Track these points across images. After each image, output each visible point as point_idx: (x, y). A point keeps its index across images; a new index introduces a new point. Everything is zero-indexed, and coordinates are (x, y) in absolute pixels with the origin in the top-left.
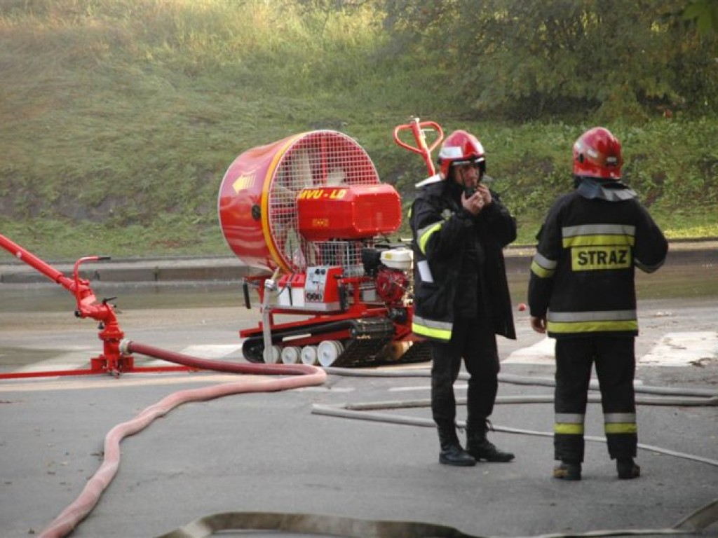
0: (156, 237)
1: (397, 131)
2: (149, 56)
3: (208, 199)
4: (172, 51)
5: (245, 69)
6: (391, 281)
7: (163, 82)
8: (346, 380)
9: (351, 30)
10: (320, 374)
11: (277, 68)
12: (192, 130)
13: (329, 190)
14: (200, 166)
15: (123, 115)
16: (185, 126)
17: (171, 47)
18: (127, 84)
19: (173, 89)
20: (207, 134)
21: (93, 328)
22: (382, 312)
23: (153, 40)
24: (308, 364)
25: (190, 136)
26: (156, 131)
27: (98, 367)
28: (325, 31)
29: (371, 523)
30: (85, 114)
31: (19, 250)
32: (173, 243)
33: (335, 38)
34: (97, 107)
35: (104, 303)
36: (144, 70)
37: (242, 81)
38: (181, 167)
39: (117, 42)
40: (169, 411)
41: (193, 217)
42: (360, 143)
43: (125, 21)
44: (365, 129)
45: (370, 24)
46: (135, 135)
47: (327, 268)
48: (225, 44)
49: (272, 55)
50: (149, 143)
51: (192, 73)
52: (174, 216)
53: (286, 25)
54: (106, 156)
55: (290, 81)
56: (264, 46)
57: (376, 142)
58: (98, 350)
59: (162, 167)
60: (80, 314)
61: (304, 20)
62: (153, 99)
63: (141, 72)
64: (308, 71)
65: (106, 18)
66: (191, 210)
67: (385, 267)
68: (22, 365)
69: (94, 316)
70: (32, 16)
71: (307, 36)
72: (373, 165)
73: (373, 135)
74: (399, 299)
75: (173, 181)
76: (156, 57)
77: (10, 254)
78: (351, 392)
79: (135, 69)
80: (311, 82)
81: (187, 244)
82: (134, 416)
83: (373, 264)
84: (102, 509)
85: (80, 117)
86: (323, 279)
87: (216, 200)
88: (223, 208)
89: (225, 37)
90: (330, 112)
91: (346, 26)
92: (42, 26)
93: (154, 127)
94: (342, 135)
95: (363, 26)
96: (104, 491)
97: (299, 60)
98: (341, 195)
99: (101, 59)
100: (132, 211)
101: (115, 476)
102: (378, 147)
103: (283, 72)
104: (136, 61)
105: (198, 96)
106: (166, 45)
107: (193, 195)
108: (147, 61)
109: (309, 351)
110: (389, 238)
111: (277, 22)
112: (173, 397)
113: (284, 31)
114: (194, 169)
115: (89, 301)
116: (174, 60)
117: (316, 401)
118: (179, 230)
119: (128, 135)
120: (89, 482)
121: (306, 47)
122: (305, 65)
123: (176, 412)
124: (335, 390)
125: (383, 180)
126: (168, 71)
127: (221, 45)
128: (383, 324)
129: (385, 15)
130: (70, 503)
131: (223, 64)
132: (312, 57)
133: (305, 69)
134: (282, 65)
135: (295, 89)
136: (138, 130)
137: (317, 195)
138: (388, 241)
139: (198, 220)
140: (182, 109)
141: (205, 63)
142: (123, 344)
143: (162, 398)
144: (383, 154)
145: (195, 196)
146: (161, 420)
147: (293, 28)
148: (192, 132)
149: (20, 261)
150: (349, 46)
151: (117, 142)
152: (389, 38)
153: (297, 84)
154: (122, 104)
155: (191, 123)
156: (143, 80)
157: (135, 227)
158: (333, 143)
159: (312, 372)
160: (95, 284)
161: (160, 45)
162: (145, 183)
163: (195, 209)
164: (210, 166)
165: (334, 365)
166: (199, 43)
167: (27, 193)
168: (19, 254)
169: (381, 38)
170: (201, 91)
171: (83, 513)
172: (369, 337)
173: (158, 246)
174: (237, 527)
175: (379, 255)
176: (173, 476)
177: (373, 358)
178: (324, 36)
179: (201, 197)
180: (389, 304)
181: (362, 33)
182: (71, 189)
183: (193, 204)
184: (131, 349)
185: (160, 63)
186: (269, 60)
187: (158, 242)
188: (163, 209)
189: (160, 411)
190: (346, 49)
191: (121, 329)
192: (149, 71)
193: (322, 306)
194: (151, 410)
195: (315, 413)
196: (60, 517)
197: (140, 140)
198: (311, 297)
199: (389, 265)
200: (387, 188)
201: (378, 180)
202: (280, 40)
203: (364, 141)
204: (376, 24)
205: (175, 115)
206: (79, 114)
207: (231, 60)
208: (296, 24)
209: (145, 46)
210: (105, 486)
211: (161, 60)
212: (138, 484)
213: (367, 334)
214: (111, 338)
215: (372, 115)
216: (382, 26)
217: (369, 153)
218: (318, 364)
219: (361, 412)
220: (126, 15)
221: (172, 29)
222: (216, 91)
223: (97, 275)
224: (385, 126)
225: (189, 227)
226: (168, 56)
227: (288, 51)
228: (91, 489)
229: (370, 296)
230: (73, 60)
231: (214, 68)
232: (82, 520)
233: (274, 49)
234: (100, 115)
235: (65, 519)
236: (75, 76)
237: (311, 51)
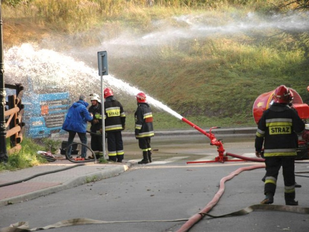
0: (234, 121)
2: (232, 67)
3: (249, 109)
4: (239, 65)
5: (261, 70)
6: (307, 133)
7: (236, 74)
9: (294, 57)
11: (270, 69)
12: (245, 88)
14: (247, 99)
15: (224, 84)
16: (243, 87)
17: (238, 63)
18: (225, 75)
19: (239, 77)
20: (249, 90)
21: (216, 148)
22: (304, 143)
23: (233, 62)
25: (244, 90)
26: (234, 89)
27: (217, 160)
28: (286, 58)
30: (213, 85)
31: (194, 125)
32: (239, 123)
33: (288, 60)
34: (217, 82)
35: (219, 141)
36: (230, 71)
37: (260, 73)
38: (241, 99)
39: (222, 63)
40: (239, 173)
41: (245, 115)
42: (297, 91)
43: (225, 57)
44: (298, 87)
45: (300, 55)
46: (228, 90)
48: (255, 63)
49: (269, 65)
50: (232, 93)
51: (244, 71)
52: (239, 114)
53: (273, 56)
54: (219, 97)
55: (275, 73)
56: (267, 63)
57: (302, 91)
58: (217, 155)
59: (235, 100)
60: (212, 144)
61: (279, 55)
62: (233, 80)
63: (229, 72)
64: (280, 70)
65: (219, 56)
66: (244, 113)
68: (195, 159)
69: (216, 145)
70: (198, 57)
71: (280, 59)
72: (301, 98)
73: (301, 88)
75: (239, 104)
76: (234, 67)
77: (191, 126)
79: (227, 71)
80: (281, 73)
81: (243, 123)
82: (228, 175)
84: (220, 203)
85: (211, 86)
87: (252, 109)
88: (255, 112)
89: (255, 60)
91: (292, 56)
92: (200, 59)
93: (233, 88)
95: (297, 56)
96: (220, 198)
97: (277, 67)
99: (218, 68)
100: (227, 113)
101: (223, 193)
102: (302, 92)
103: (272, 70)
104: (228, 69)
105: (247, 78)
106: (237, 63)
107: (244, 108)
108: (231, 68)
110: (306, 120)
111: (271, 55)
112: (240, 169)
113: (273, 58)
114: (245, 100)
115: (214, 140)
116: (239, 68)
118: (240, 119)
119: (225, 90)
120: (216, 194)
121: (280, 63)
122: (279, 68)
123: (241, 174)
125: (304, 102)
126: (237, 71)
127: (254, 63)
128: (304, 147)
129: (304, 52)
130: (211, 201)
131: (254, 68)
132: (282, 66)
133: (279, 69)
134: (272, 68)
135: (276, 75)
136: (228, 89)
138: (306, 121)
139: (247, 115)
140: (242, 82)
141: (249, 69)
142: (225, 153)
143: (237, 169)
144: (304, 94)
145: (246, 108)
146: (236, 176)
147: (275, 57)
148: (244, 89)
149: (194, 129)
150: (293, 62)
151: (222, 92)
152: (305, 59)
153: (277, 74)
154: (223, 81)
155: (244, 86)
156: (230, 74)
157: (228, 118)
160: (216, 135)
161: (235, 64)
162: (231, 105)
163: (246, 112)
164: (250, 99)
166: (247, 63)
167: (196, 108)
168: (194, 127)
169: (303, 59)
171: (214, 204)
172: (300, 151)
173: (234, 123)
174: (260, 209)
176: (240, 193)
177: (302, 157)
178: (285, 59)
179: (247, 109)
180: (306, 141)
181: (297, 57)
182: (209, 107)
183: (245, 111)
184: (227, 154)
185: (235, 69)
186: (268, 67)
187: (234, 122)
188: (236, 112)
189: (236, 173)
190: (292, 63)
191: (224, 149)
194: (233, 173)
196: (208, 205)
197: (229, 92)
199: (307, 129)
200: (306, 105)
201: (303, 103)
202: (272, 61)
203: (298, 91)
204: (302, 55)
205: (240, 84)
206: (211, 85)
207: (256, 67)
208: (276, 56)
209: (231, 64)
210: (220, 195)
211: (236, 68)
212: (230, 195)
213: (299, 150)
214: (221, 151)
215: (300, 83)
216: (303, 56)
217: (300, 94)
220: (225, 55)
221: (239, 59)
222: (252, 76)
223: (216, 132)
224: (304, 86)
225: (244, 118)
226: (238, 67)
227: (274, 64)
228: (216, 197)
229: (300, 138)
230: (209, 69)
231: (251, 70)
232: (214, 206)
233: (270, 63)
234: (217, 85)
235: (209, 205)
236: (210, 73)
237: (281, 64)
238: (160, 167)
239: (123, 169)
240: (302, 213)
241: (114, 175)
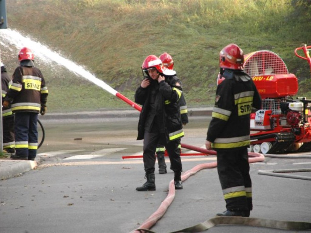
0: (191, 97)
1: (296, 50)
2: (189, 20)
3: (213, 81)
4: (198, 17)
5: (230, 24)
6: (293, 116)
7: (194, 31)
8: (273, 159)
9: (277, 6)
10: (262, 157)
11: (244, 24)
12: (207, 51)
13: (266, 77)
14: (210, 67)
15: (177, 45)
16: (204, 49)
17: (198, 15)
18: (179, 32)
19: (199, 34)
20: (213, 53)
22: (289, 130)
23: (190, 12)
24: (256, 152)
25: (206, 54)
26: (191, 52)
28: (265, 7)
29: (284, 223)
30: (162, 45)
31: (134, 104)
32: (198, 100)
33: (270, 10)
34: (166, 42)
36: (186, 26)
37: (229, 30)
38: (201, 67)
39: (175, 14)
40: (196, 173)
41: (206, 89)
42: (280, 56)
43: (179, 5)
44: (282, 49)
45: (286, 3)
46: (182, 54)
47: (265, 111)
48: (221, 14)
49: (242, 18)
50: (188, 57)
51: (206, 26)
52: (198, 89)
53: (248, 5)
55: (250, 29)
56: (238, 14)
57: (287, 55)
59: (194, 67)
61: (256, 3)
62: (190, 39)
63: (185, 27)
64: (257, 25)
65: (171, 4)
66: (206, 86)
67: (290, 110)
68: (135, 152)
70: (140, 4)
71: (257, 9)
72: (285, 65)
73: (286, 52)
74: (297, 124)
75: (198, 74)
76: (192, 20)
77: (129, 105)
78: (276, 165)
80: (259, 29)
81: (205, 100)
83: (285, 108)
84: (169, 214)
85: (159, 47)
86: (263, 116)
87: (217, 81)
89: (221, 10)
90: (267, 42)
91: (275, 5)
92: (144, 8)
93: (190, 50)
94: (271, 52)
95: (282, 4)
96: (168, 207)
97: (254, 20)
98: (271, 79)
99: (168, 21)
101: (173, 201)
102: (288, 57)
104: (183, 22)
105: (208, 36)
106: (196, 15)
107: (206, 80)
108: (188, 22)
109: (257, 147)
110: (292, 97)
111: (244, 4)
112: (198, 167)
113: (247, 8)
114: (207, 68)
116: (199, 21)
117: (260, 169)
118: (201, 95)
119: (179, 54)
120: (163, 203)
121: (257, 14)
122: (256, 22)
123: (199, 173)
124: (268, 164)
125: (290, 72)
126: (197, 26)
127: (220, 14)
128: (289, 135)
130: (154, 212)
131: (220, 23)
132: (260, 19)
134: (246, 22)
135: (251, 33)
136: (183, 52)
137: (260, 79)
138: (292, 99)
139: (209, 90)
140: (203, 42)
141: (213, 22)
143: (193, 167)
144: (290, 60)
145: (207, 80)
146: (193, 176)
147: (251, 6)
148: (207, 52)
149: (134, 108)
150: (276, 13)
151: (175, 57)
152: (294, 10)
153: (252, 31)
154: (177, 41)
155: (206, 48)
156: (186, 30)
158: (268, 56)
159: (258, 156)
161: (194, 15)
162: (187, 74)
163: (208, 85)
164: (214, 67)
165: (268, 153)
166: (210, 15)
167: (137, 79)
168: (133, 105)
169: (290, 10)
170: (210, 34)
171: (160, 216)
172: (283, 141)
173: (192, 101)
174: (225, 223)
175: (288, 105)
176: (198, 201)
177: (285, 150)
178: (264, 9)
179: (210, 80)
180: (292, 126)
181: (281, 7)
183: (207, 83)
185: (193, 23)
186: (240, 20)
187: (191, 100)
188: (194, 86)
189: (192, 172)
190: (275, 15)
192: (188, 26)
193: (262, 127)
194: (188, 172)
195: (260, 174)
196: (150, 218)
197: (184, 56)
198: (258, 123)
199: (293, 109)
200: (292, 75)
201: (288, 72)
202: (245, 11)
203: (282, 55)
204: (288, 3)
205: (199, 45)
206: (159, 45)
207: (224, 21)
208: (252, 4)
209: (187, 16)
210: (169, 204)
211: (194, 21)
212: (183, 204)
213: (283, 139)
215: (286, 43)
216: (290, 4)
217: (283, 60)
218: (261, 152)
219: (279, 174)
220: (179, 2)
221: (199, 8)
222: (217, 34)
224: (291, 48)
225: (205, 93)
226: (197, 19)
227: (249, 16)
228: (163, 206)
229: (284, 123)
230: (157, 22)
231: (216, 24)
232: (159, 219)
233: (243, 15)
234: (168, 45)
235: (152, 218)
236: (158, 29)
237: (259, 16)
238: (83, 163)
239: (29, 166)
240: (283, 230)
241: (15, 174)
